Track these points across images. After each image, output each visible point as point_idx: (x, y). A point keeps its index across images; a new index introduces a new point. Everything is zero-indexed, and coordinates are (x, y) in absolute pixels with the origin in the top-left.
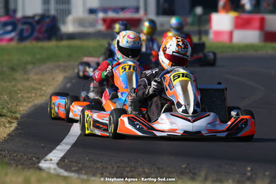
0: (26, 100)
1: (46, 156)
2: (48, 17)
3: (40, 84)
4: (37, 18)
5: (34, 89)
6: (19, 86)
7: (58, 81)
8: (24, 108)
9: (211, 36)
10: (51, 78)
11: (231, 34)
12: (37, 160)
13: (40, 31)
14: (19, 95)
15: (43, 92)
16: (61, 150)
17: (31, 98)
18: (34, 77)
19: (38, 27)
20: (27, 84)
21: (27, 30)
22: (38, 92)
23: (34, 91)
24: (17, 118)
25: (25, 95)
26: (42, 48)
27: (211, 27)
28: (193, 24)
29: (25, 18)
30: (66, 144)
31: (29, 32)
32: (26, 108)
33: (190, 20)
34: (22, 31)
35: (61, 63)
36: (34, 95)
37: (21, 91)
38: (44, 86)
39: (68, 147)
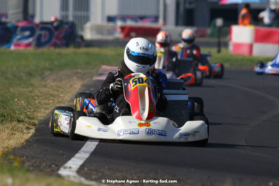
0: (43, 106)
1: (65, 163)
2: (67, 23)
3: (58, 91)
4: (55, 24)
5: (52, 95)
6: (37, 92)
7: (75, 88)
8: (41, 115)
9: (231, 48)
10: (69, 86)
11: (251, 46)
12: (56, 168)
13: (58, 38)
14: (37, 102)
15: (61, 99)
16: (80, 158)
17: (49, 104)
18: (52, 84)
19: (56, 33)
20: (44, 90)
21: (45, 35)
22: (56, 99)
23: (52, 98)
24: (35, 125)
25: (43, 102)
26: (59, 54)
27: (230, 39)
28: (212, 35)
29: (42, 23)
30: (85, 152)
31: (47, 39)
32: (44, 115)
33: (209, 31)
34: (40, 36)
35: (79, 71)
36: (51, 101)
37: (38, 97)
38: (62, 92)
39: (87, 156)
